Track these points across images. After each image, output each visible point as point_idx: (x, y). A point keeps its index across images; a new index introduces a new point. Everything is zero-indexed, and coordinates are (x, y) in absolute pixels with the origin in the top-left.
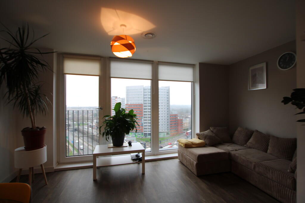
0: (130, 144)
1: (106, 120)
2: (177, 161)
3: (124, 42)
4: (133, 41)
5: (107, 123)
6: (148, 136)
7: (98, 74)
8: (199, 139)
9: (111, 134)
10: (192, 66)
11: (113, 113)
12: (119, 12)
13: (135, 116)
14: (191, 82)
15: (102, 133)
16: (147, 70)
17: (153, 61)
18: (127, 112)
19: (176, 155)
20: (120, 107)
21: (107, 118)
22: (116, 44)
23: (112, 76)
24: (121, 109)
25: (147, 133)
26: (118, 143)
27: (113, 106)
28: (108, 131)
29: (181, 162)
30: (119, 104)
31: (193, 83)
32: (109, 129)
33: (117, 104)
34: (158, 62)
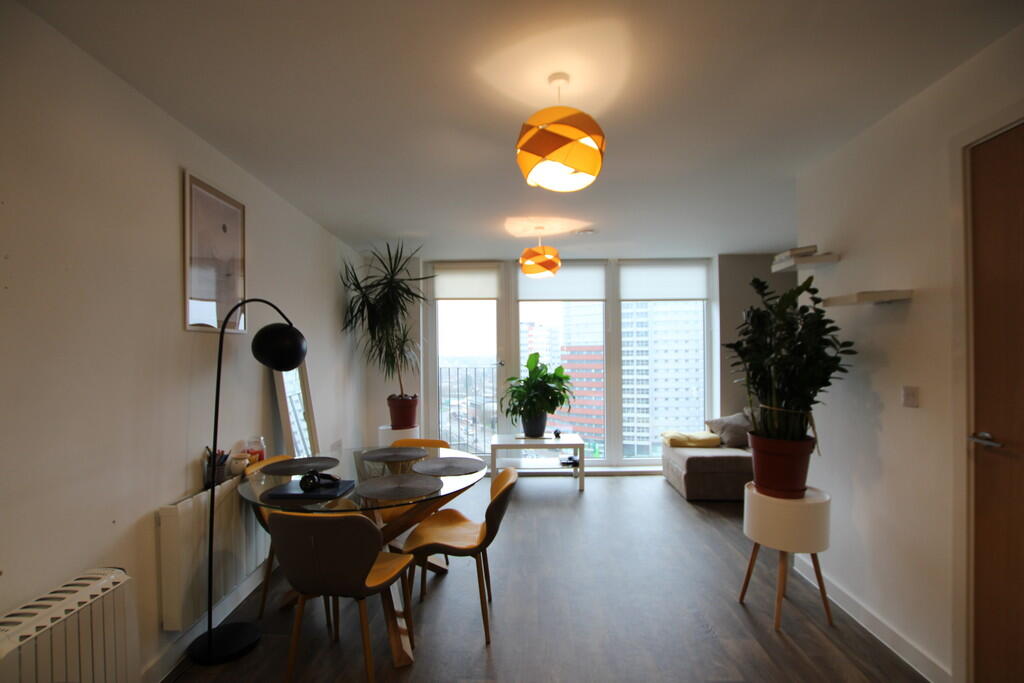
0: (557, 435)
1: (512, 386)
2: (661, 479)
3: (540, 259)
4: (556, 253)
5: (514, 392)
6: (638, 453)
7: (495, 296)
8: (712, 432)
9: (521, 413)
10: (704, 261)
11: (525, 374)
12: (532, 218)
13: (567, 378)
14: (703, 300)
15: (505, 409)
16: (592, 281)
17: (607, 260)
18: (551, 371)
19: (660, 468)
20: (537, 361)
21: (513, 382)
22: (529, 262)
23: (520, 298)
24: (539, 365)
25: (633, 446)
26: (534, 430)
27: (524, 361)
28: (515, 408)
29: (668, 482)
30: (535, 357)
31: (708, 301)
32: (517, 404)
33: (531, 356)
34: (620, 260)
